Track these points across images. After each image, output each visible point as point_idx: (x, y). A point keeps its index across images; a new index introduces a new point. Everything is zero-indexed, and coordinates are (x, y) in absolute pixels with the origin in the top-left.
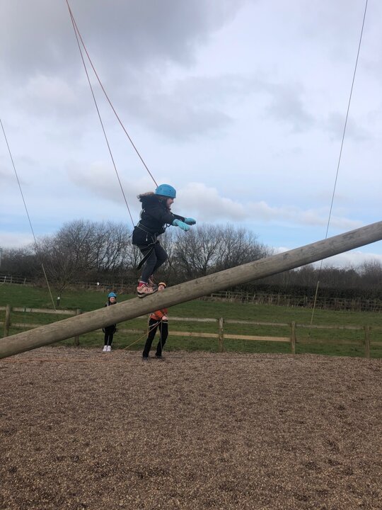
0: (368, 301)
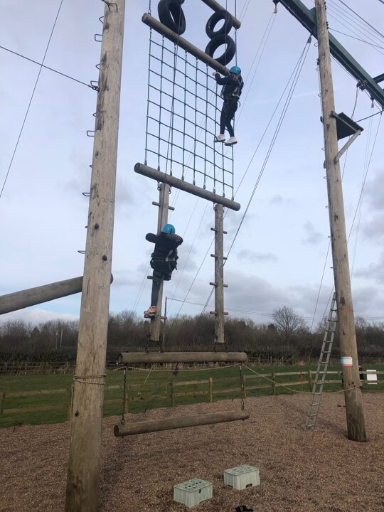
0: (6, 364)
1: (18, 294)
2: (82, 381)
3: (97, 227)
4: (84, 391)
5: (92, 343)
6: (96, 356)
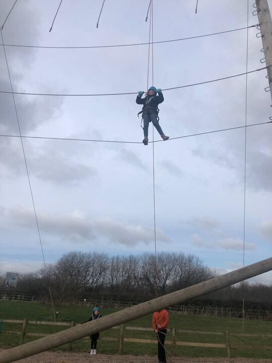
1: (256, 264)
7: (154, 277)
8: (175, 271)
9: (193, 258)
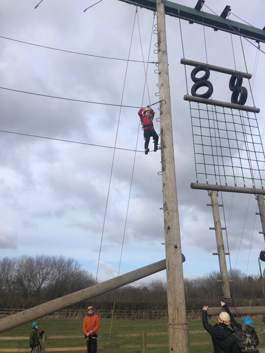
1: (131, 273)
2: (172, 326)
3: (169, 228)
4: (174, 333)
5: (175, 301)
6: (179, 310)
7: (29, 281)
8: (53, 274)
9: (72, 262)
